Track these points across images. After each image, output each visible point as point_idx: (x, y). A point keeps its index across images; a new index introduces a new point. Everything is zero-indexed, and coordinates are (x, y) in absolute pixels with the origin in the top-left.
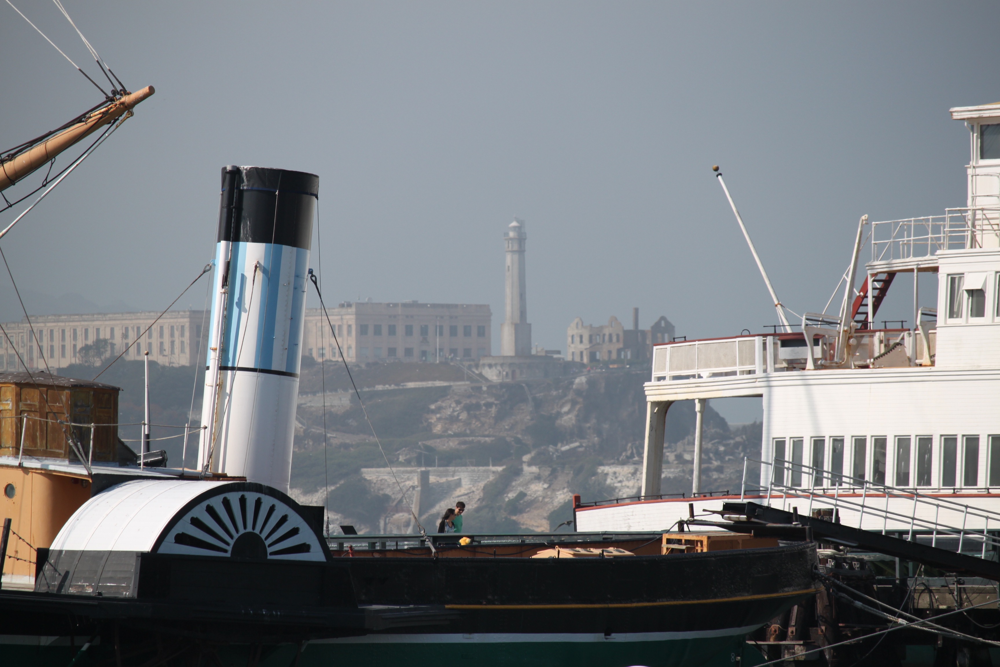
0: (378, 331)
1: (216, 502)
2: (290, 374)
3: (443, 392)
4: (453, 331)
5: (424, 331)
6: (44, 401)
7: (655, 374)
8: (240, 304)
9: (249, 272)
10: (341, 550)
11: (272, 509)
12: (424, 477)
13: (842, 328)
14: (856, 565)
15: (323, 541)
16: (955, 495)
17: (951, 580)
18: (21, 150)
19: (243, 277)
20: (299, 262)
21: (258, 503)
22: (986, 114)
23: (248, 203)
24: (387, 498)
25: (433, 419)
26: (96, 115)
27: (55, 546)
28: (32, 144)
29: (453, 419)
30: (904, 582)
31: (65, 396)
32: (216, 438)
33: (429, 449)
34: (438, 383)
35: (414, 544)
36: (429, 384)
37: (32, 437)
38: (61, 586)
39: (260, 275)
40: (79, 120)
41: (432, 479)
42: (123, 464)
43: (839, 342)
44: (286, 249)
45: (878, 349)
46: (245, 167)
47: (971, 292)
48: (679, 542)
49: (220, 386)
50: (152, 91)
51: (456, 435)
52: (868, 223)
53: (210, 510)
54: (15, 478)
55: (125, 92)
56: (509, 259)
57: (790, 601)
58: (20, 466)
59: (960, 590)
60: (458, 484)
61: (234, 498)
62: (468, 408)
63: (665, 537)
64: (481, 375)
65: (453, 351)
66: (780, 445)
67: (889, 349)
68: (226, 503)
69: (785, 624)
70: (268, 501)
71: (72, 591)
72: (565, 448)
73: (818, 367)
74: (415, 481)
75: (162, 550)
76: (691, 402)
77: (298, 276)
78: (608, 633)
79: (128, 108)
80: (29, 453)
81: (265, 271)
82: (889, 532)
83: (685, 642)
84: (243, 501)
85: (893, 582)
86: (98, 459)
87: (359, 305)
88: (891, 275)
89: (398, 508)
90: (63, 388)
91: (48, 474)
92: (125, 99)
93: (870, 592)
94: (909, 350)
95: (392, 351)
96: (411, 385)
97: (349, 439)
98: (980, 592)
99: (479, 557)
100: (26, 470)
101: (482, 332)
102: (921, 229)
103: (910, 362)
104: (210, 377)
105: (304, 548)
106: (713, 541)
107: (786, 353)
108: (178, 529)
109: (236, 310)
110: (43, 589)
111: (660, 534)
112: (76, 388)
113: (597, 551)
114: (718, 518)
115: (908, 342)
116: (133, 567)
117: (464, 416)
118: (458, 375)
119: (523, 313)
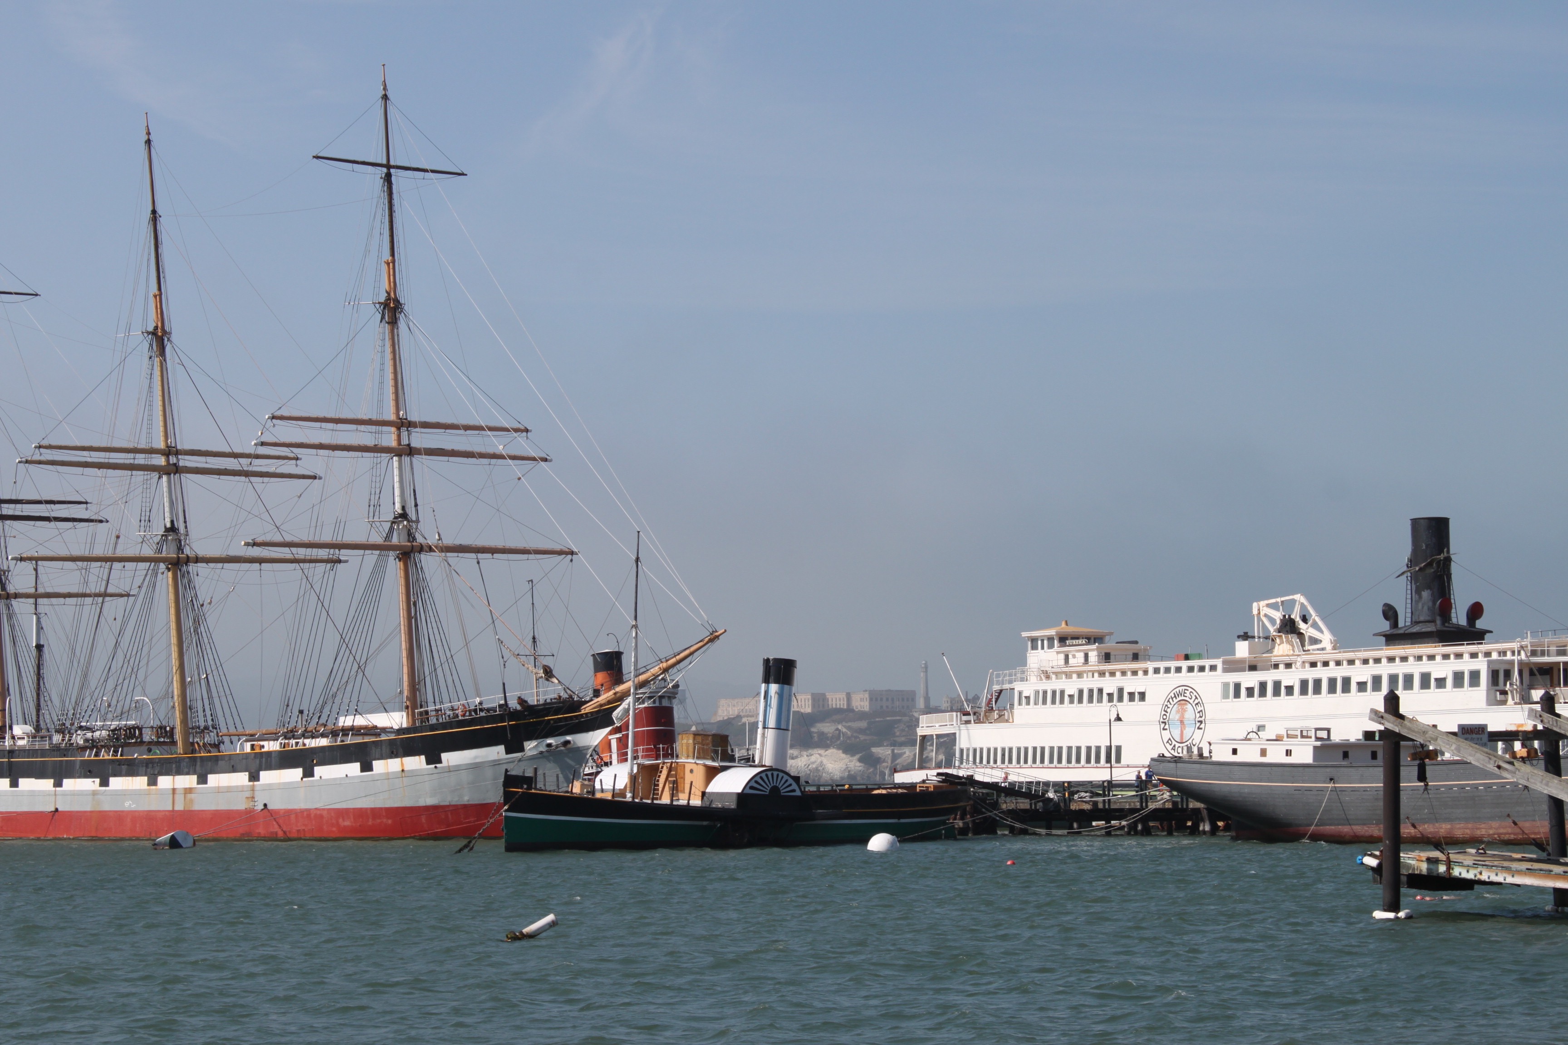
0: (876, 700)
1: (763, 775)
2: (787, 730)
3: (899, 721)
4: (903, 700)
5: (893, 700)
6: (702, 740)
7: (920, 725)
8: (770, 706)
9: (773, 695)
10: (805, 791)
11: (782, 777)
12: (893, 751)
13: (983, 709)
14: (981, 794)
15: (800, 789)
16: (1020, 768)
17: (1013, 798)
18: (682, 652)
19: (771, 697)
20: (790, 691)
21: (778, 775)
22: (1033, 635)
23: (772, 670)
24: (880, 758)
25: (896, 730)
26: (707, 639)
27: (707, 791)
28: (685, 649)
29: (903, 730)
30: (997, 800)
31: (710, 738)
32: (762, 752)
33: (894, 741)
34: (898, 718)
35: (829, 788)
36: (895, 718)
37: (699, 752)
38: (710, 804)
39: (777, 695)
40: (701, 641)
41: (896, 751)
42: (730, 761)
43: (982, 714)
44: (786, 686)
45: (996, 716)
46: (771, 658)
47: (1026, 697)
48: (923, 787)
49: (763, 734)
50: (725, 631)
51: (903, 736)
52: (992, 673)
53: (761, 778)
54: (694, 767)
55: (716, 631)
56: (922, 674)
57: (957, 808)
58: (695, 763)
59: (1016, 803)
60: (905, 753)
61: (769, 773)
62: (908, 727)
63: (918, 785)
64: (913, 715)
65: (903, 707)
66: (962, 751)
67: (1000, 716)
68: (767, 775)
69: (956, 815)
70: (781, 774)
71: (714, 806)
72: (942, 740)
73: (975, 723)
74: (890, 752)
75: (745, 792)
76: (932, 736)
77: (790, 696)
78: (899, 819)
79: (718, 637)
80: (698, 758)
81: (778, 694)
82: (993, 783)
83: (926, 822)
84: (772, 775)
85: (993, 799)
86: (722, 760)
87: (870, 691)
88: (1001, 691)
89: (884, 761)
90: (709, 735)
91: (706, 766)
92: (717, 634)
93: (985, 803)
94: (1006, 717)
95: (882, 707)
96: (888, 718)
97: (867, 738)
98: (1023, 803)
99: (854, 793)
100: (697, 764)
101: (913, 700)
102: (1010, 675)
103: (1007, 721)
104: (760, 731)
105: (794, 791)
106: (935, 787)
107: (965, 718)
108: (750, 785)
109: (768, 708)
110: (704, 805)
111: (917, 783)
112: (714, 736)
113: (895, 791)
114: (935, 778)
115: (1006, 714)
116: (735, 798)
117: (907, 729)
118: (905, 715)
119: (927, 694)
